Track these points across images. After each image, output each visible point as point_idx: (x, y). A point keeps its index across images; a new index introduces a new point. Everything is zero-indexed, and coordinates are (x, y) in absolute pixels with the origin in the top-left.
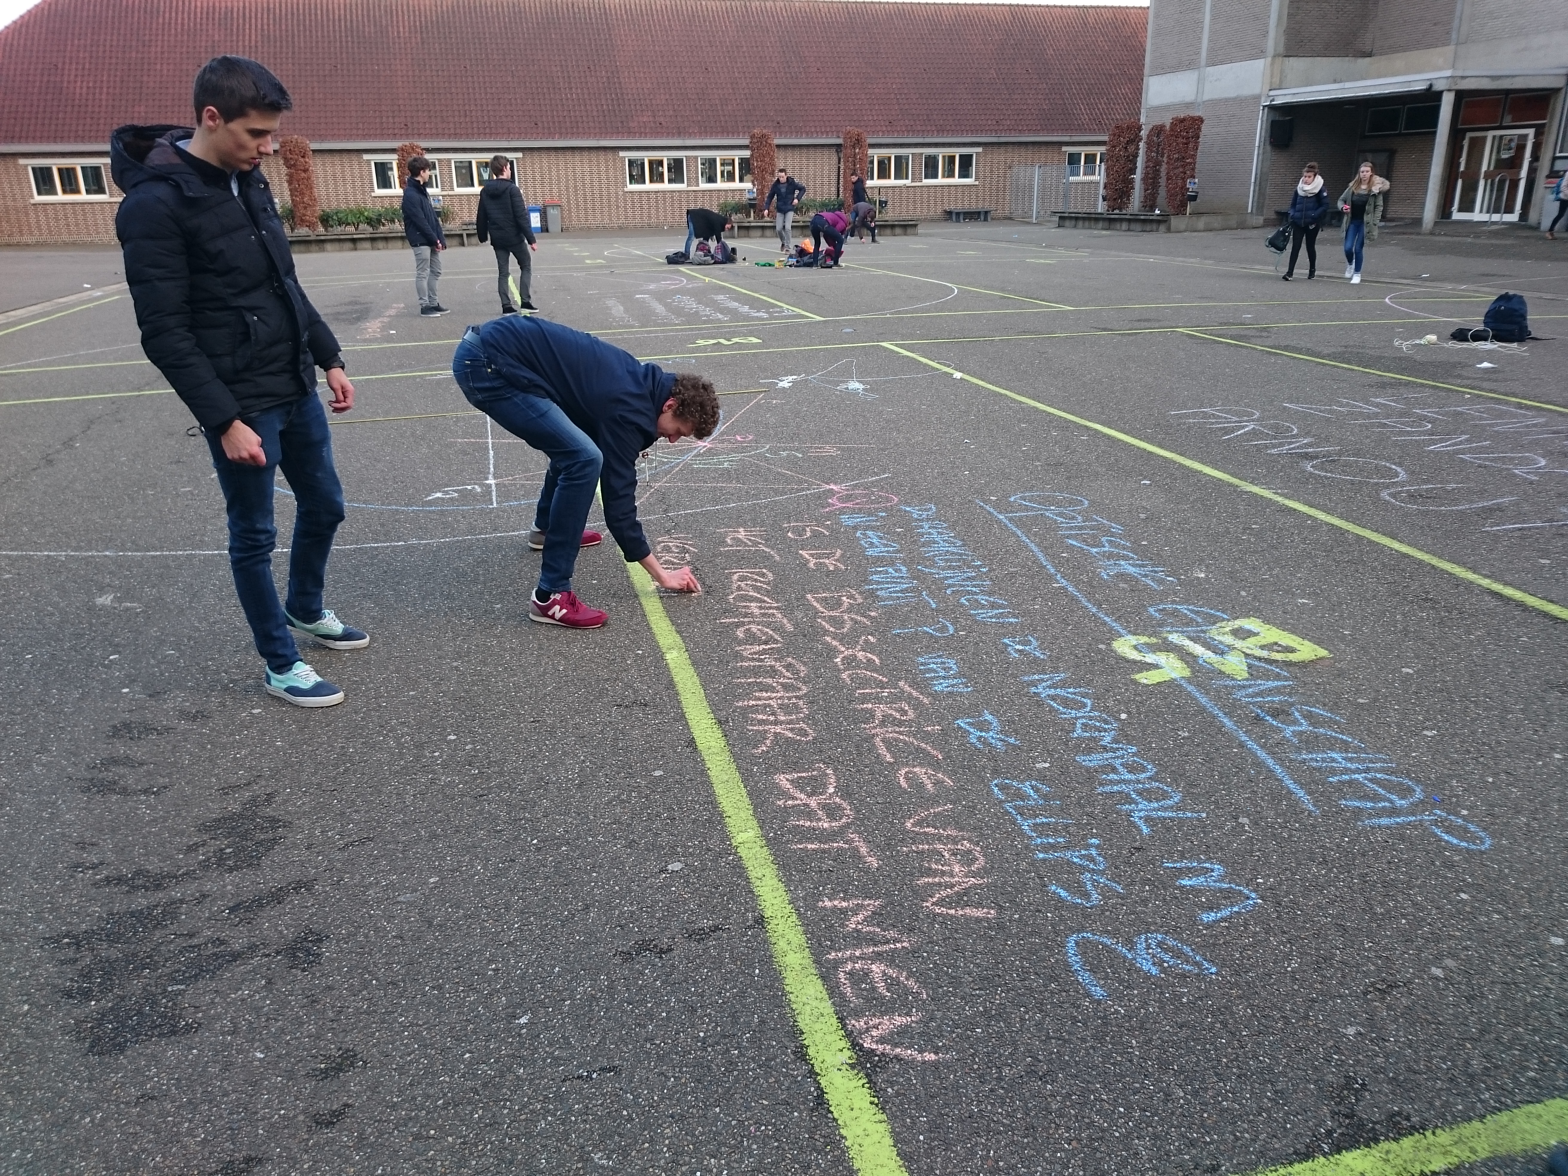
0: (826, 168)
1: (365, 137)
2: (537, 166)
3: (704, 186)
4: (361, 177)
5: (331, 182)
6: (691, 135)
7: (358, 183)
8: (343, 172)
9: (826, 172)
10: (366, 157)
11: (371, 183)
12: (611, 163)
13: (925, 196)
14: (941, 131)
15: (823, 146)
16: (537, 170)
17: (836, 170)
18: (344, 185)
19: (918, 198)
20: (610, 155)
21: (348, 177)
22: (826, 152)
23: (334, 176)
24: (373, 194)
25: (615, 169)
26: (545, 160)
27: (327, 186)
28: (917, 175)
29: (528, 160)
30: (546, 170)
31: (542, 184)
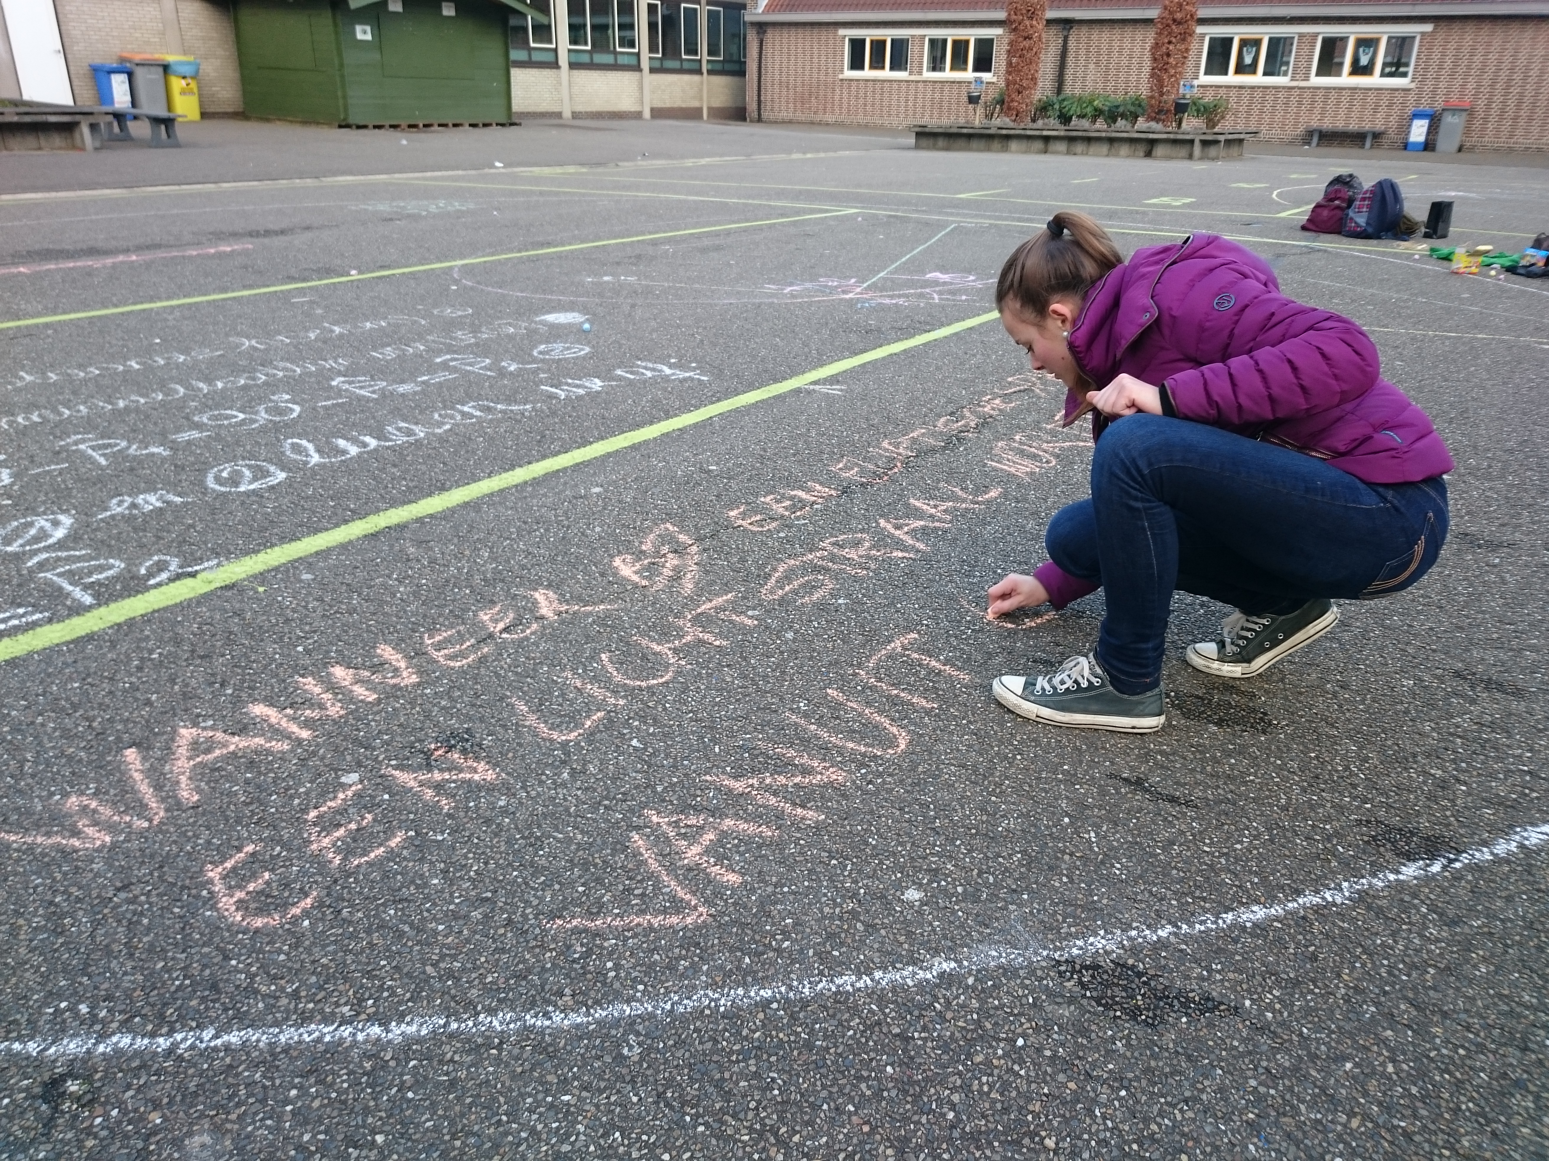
26: (1469, 36)
29: (1441, 36)
30: (1466, 51)
31: (1452, 75)
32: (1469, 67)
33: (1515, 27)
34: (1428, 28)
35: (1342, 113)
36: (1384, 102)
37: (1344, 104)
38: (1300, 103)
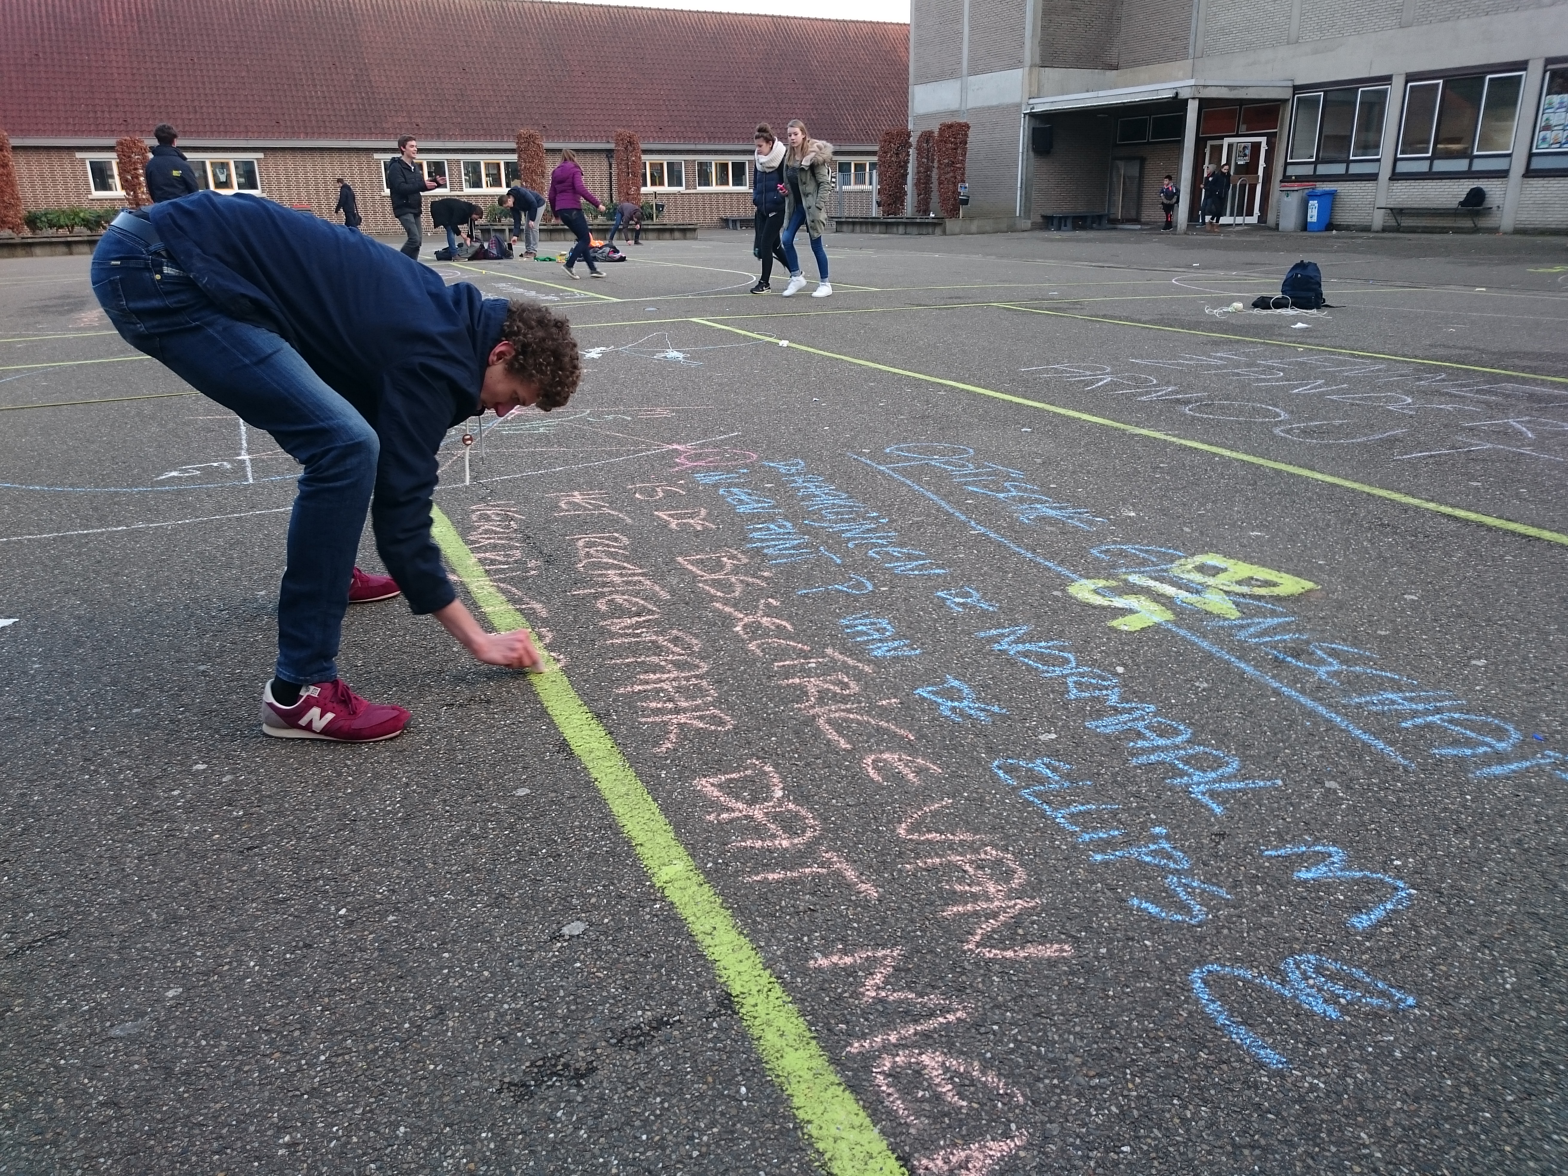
0: (597, 173)
1: (76, 133)
2: (281, 168)
3: (468, 191)
4: (75, 177)
5: (38, 183)
6: (451, 137)
7: (71, 184)
8: (52, 172)
9: (597, 178)
10: (79, 155)
11: (88, 185)
12: (365, 166)
13: (701, 204)
14: (712, 138)
15: (592, 151)
16: (282, 172)
17: (607, 175)
18: (55, 186)
19: (693, 206)
20: (363, 158)
21: (60, 179)
22: (596, 158)
23: (42, 176)
24: (90, 197)
25: (370, 173)
26: (289, 162)
27: (33, 186)
28: (691, 183)
29: (271, 161)
30: (291, 172)
31: (288, 187)
32: (297, 182)
33: (317, 156)
34: (261, 155)
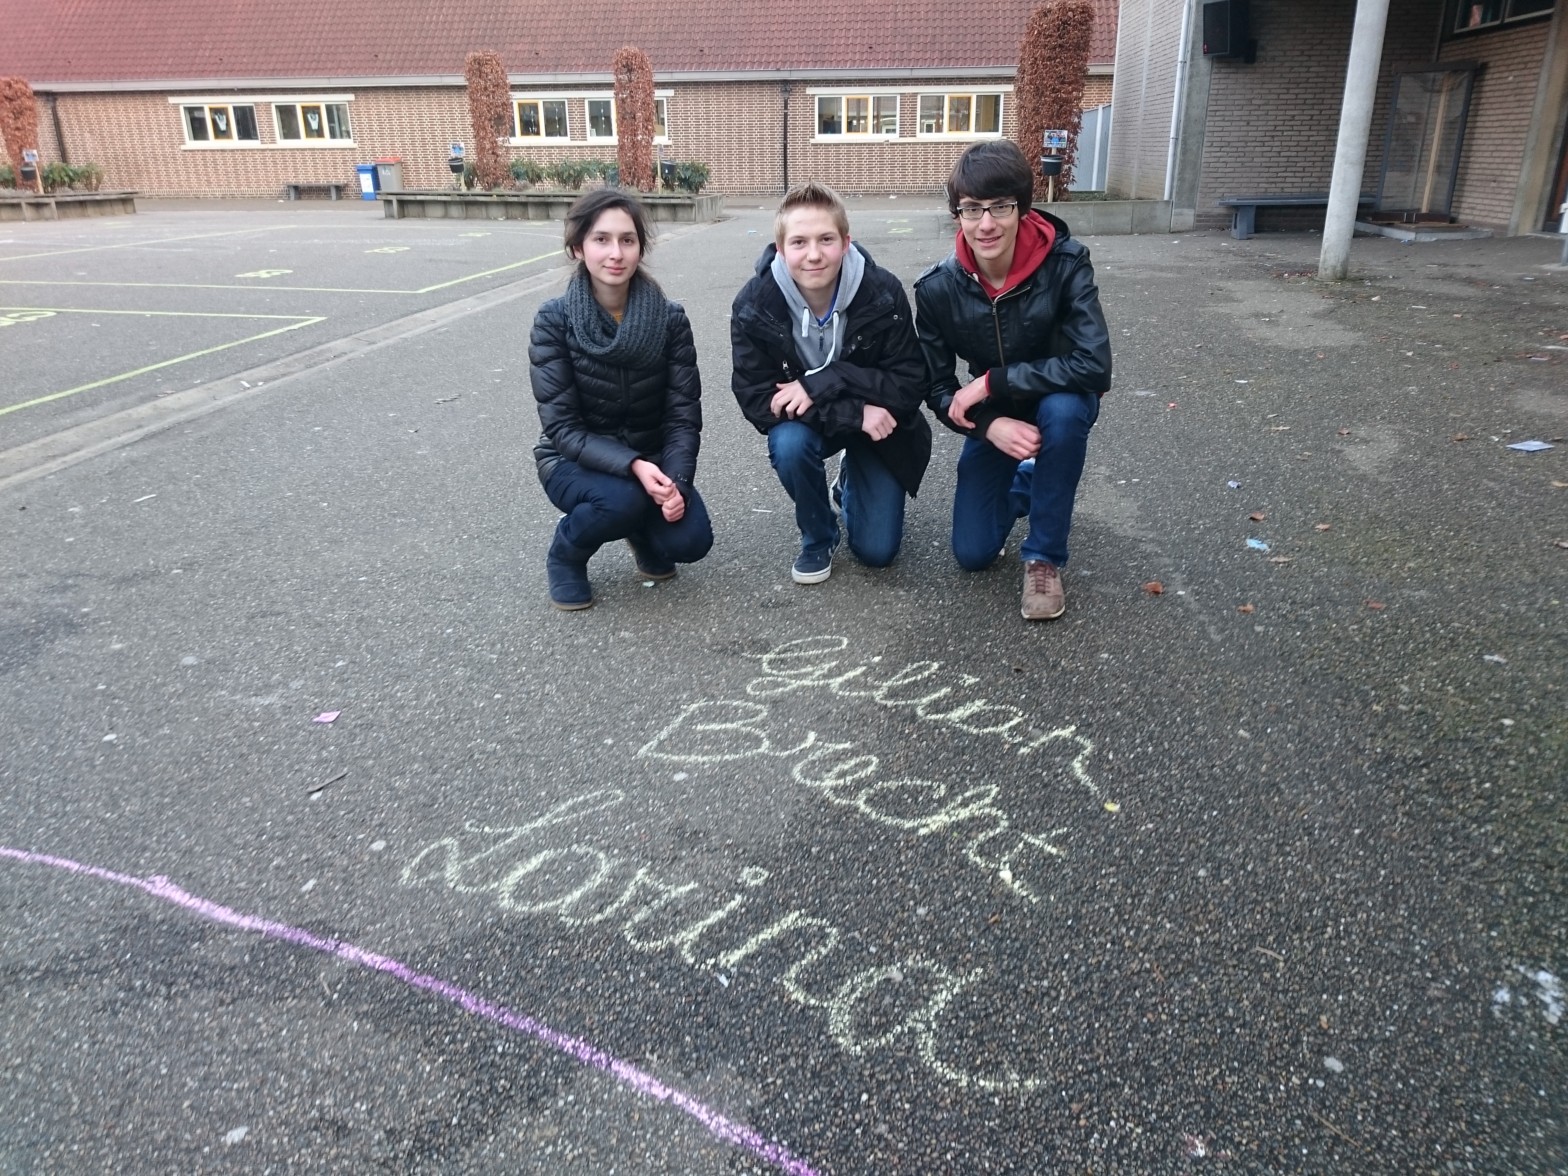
0: (767, 118)
3: (595, 140)
9: (767, 122)
13: (920, 159)
14: (946, 59)
17: (782, 118)
19: (909, 162)
22: (767, 91)
24: (183, 147)
26: (382, 104)
28: (908, 127)
29: (362, 103)
30: (384, 116)
31: (381, 135)
34: (351, 97)
35: (311, 170)
36: (339, 160)
37: (310, 163)
38: (275, 162)
